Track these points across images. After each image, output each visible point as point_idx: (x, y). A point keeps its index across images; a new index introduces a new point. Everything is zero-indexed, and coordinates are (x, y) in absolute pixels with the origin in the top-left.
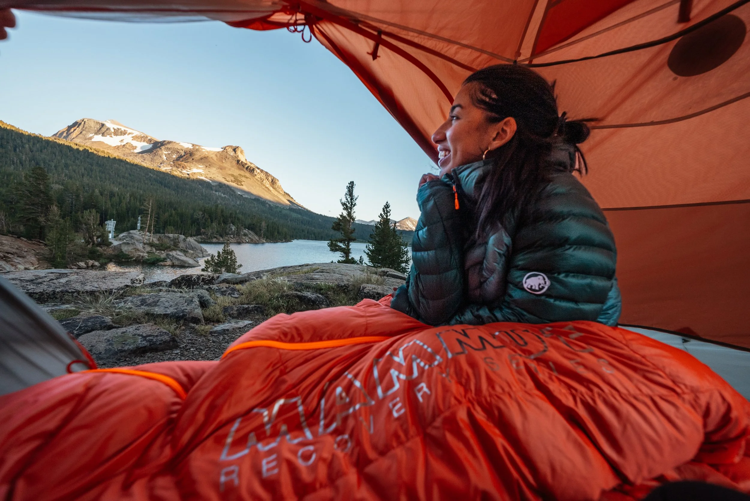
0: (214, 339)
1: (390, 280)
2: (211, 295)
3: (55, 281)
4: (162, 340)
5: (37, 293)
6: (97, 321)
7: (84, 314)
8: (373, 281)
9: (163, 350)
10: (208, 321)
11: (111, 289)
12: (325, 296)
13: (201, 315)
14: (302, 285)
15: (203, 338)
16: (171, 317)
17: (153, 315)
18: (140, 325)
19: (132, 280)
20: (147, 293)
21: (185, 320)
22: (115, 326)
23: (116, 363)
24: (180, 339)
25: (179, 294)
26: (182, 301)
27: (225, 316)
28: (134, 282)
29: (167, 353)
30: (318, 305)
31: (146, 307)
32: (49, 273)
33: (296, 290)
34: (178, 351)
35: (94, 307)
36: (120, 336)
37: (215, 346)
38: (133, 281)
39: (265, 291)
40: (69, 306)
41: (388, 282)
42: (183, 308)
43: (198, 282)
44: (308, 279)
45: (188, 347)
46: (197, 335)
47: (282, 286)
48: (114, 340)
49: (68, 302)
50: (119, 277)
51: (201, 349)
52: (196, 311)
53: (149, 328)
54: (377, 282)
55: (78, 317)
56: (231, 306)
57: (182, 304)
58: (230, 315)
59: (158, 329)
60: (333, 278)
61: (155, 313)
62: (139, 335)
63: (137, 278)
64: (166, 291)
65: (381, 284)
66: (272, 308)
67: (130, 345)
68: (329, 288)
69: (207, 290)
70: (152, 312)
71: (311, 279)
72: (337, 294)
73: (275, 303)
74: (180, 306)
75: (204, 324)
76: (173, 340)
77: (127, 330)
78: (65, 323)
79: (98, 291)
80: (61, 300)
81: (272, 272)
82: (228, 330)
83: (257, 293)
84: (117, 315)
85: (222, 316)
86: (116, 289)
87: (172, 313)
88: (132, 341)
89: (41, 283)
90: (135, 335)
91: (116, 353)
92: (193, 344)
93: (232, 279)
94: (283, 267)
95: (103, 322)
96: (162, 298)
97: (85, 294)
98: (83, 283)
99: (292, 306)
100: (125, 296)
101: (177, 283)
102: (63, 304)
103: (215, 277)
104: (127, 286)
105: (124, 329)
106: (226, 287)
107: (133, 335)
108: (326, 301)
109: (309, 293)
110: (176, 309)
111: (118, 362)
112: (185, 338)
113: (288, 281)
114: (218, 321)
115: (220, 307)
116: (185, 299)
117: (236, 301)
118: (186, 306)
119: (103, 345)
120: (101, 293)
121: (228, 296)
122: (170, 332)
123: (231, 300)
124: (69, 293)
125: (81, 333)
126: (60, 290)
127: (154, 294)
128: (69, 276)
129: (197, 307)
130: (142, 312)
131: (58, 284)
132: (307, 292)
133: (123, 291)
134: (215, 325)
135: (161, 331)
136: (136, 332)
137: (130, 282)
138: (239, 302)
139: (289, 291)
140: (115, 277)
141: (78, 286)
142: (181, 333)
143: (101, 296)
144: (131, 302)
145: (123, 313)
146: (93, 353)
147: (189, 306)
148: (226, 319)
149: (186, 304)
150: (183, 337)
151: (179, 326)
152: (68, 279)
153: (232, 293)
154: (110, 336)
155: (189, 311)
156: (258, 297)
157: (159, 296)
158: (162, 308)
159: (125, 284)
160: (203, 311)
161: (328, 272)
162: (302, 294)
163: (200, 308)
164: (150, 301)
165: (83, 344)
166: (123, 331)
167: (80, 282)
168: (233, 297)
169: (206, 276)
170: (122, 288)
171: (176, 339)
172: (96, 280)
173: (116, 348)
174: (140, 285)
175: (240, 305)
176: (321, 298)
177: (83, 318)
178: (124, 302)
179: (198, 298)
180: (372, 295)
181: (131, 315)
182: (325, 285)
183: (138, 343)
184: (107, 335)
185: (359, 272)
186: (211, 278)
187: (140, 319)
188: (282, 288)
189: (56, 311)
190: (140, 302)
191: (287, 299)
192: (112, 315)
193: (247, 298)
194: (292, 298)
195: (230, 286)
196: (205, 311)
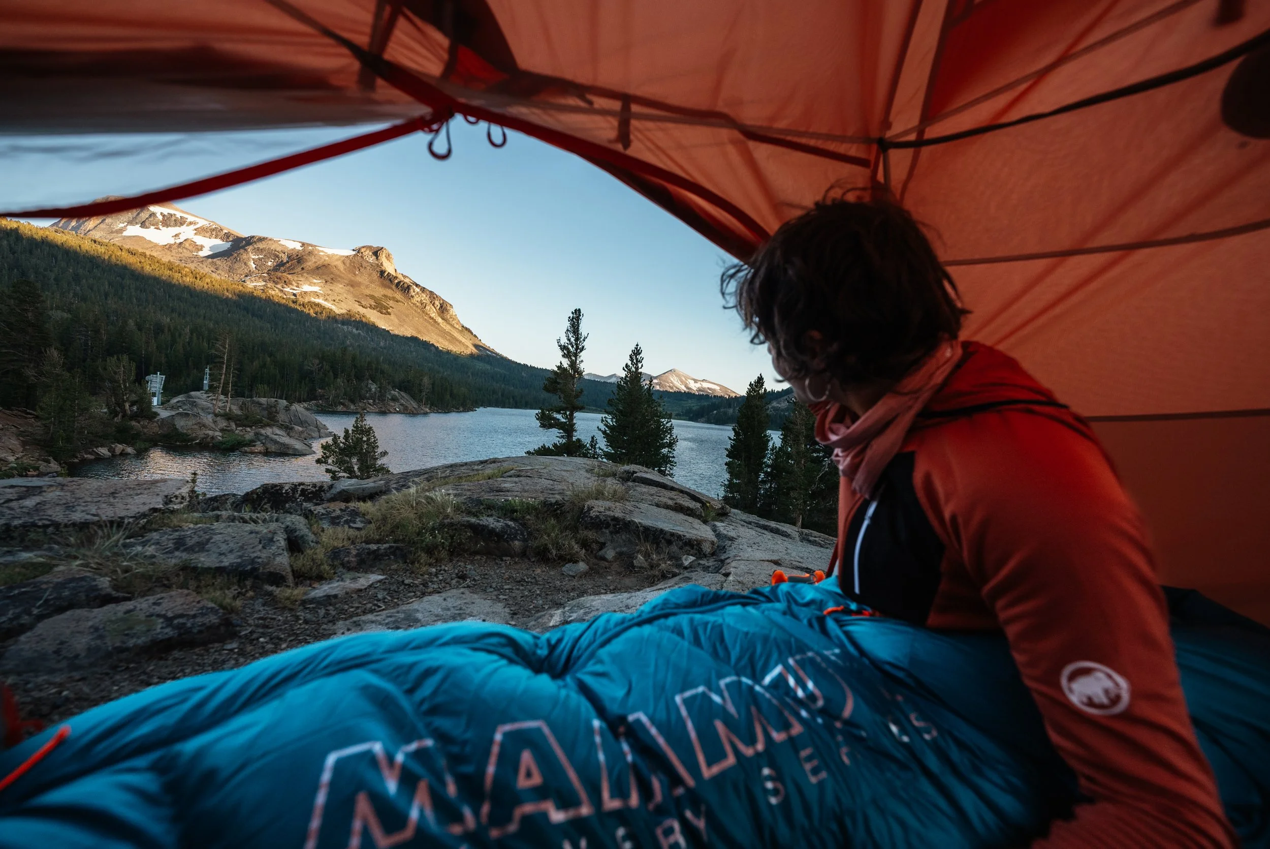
0: (308, 616)
1: (638, 488)
2: (310, 527)
3: (14, 504)
4: (204, 624)
6: (82, 587)
7: (60, 571)
9: (205, 644)
10: (301, 579)
11: (122, 518)
12: (521, 524)
13: (288, 567)
14: (479, 502)
15: (288, 614)
16: (228, 574)
17: (195, 569)
18: (163, 594)
19: (166, 496)
20: (190, 525)
21: (257, 577)
22: (117, 595)
23: (107, 674)
24: (241, 619)
25: (251, 526)
26: (254, 539)
27: (333, 567)
28: (171, 501)
29: (212, 650)
30: (508, 542)
31: (185, 554)
32: (5, 487)
33: (469, 513)
34: (234, 645)
35: (84, 556)
36: (122, 620)
37: (308, 632)
38: (168, 500)
39: (412, 516)
40: (33, 554)
41: (634, 494)
42: (253, 555)
43: (293, 497)
44: (492, 490)
45: (255, 636)
46: (275, 609)
47: (444, 506)
48: (107, 628)
49: (35, 546)
50: (142, 491)
51: (281, 639)
52: (279, 559)
53: (180, 601)
54: (616, 497)
55: (46, 578)
56: (347, 546)
57: (253, 548)
58: (343, 565)
59: (199, 602)
60: (538, 487)
61: (200, 565)
62: (159, 616)
63: (177, 493)
64: (229, 517)
65: (622, 499)
66: (423, 549)
67: (138, 638)
68: (528, 508)
69: (305, 516)
70: (194, 562)
71: (497, 491)
72: (543, 518)
73: (428, 540)
74: (249, 550)
75: (292, 585)
76: (227, 623)
77: (135, 607)
78: (16, 592)
79: (95, 524)
80: (22, 541)
81: (429, 475)
82: (335, 596)
83: (398, 521)
84: (126, 572)
85: (327, 568)
86: (131, 517)
87: (231, 565)
88: (144, 629)
90: (152, 615)
91: (109, 655)
92: (267, 627)
93: (356, 490)
94: (451, 466)
95: (95, 588)
96: (215, 534)
97: (71, 529)
98: (69, 507)
99: (460, 544)
100: (150, 531)
101: (253, 501)
102: (27, 549)
103: (326, 487)
104: (155, 510)
105: (129, 605)
106: (341, 510)
107: (147, 616)
108: (522, 534)
109: (491, 520)
110: (240, 557)
112: (251, 614)
113: (455, 495)
114: (320, 578)
115: (326, 549)
116: (259, 536)
117: (356, 537)
118: (260, 551)
119: (84, 640)
120: (100, 527)
121: (343, 526)
122: (221, 606)
123: (347, 533)
124: (39, 527)
125: (45, 612)
126: (20, 522)
127: (204, 525)
128: (45, 491)
129: (280, 551)
130: (175, 565)
131: (20, 510)
132: (488, 516)
133: (145, 520)
134: (313, 586)
135: (204, 606)
136: (154, 609)
137: (161, 501)
138: (362, 537)
139: (457, 514)
140: (135, 492)
141: (58, 514)
142: (246, 604)
143: (100, 533)
144: (158, 543)
145: (136, 569)
146: (61, 657)
147: (264, 551)
148: (335, 573)
149: (261, 546)
150: (249, 613)
151: (244, 590)
152: (41, 498)
153: (350, 521)
154: (101, 621)
155: (265, 560)
156: (398, 528)
157: (212, 530)
158: (215, 555)
159: (152, 506)
160: (292, 559)
161: (529, 477)
162: (478, 521)
163: (286, 554)
164: (193, 542)
165: (43, 639)
166: (128, 608)
167: (65, 504)
168: (353, 528)
169: (309, 485)
170: (144, 515)
171: (234, 618)
172: (95, 500)
173: (109, 644)
174: (182, 506)
175: (364, 544)
176: (514, 528)
177: (56, 580)
178: (144, 544)
179: (284, 533)
180: (605, 520)
181: (154, 571)
182: (522, 503)
183: (155, 632)
184: (95, 617)
185: (583, 472)
186: (317, 489)
187: (168, 579)
188: (444, 509)
189: (6, 565)
190: (174, 543)
191: (451, 533)
192: (115, 572)
193: (378, 529)
194: (461, 529)
195: (348, 507)
196: (297, 558)
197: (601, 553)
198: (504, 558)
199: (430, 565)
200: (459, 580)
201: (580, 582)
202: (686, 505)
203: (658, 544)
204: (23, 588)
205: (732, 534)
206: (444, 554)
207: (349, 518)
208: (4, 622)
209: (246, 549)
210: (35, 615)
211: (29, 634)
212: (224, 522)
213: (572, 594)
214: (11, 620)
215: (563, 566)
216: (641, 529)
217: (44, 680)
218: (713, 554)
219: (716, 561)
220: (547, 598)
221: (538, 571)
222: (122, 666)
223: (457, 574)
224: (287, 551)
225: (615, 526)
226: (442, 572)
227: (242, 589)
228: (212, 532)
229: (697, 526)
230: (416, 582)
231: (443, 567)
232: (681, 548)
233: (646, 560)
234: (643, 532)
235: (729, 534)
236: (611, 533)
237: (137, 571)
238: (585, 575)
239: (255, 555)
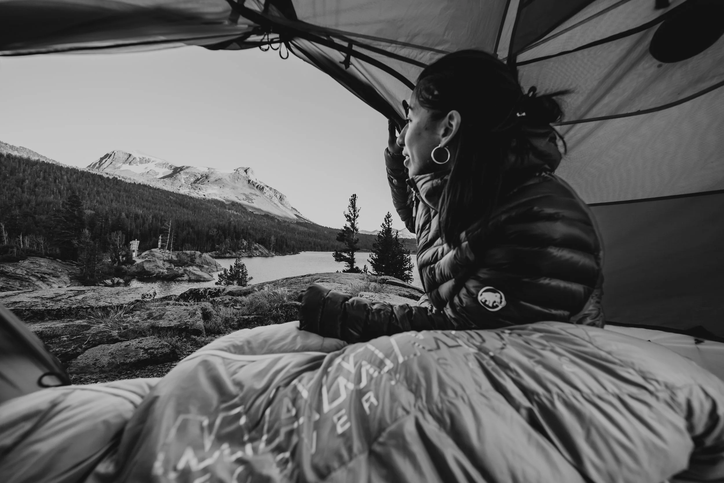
1: (388, 287)
2: (214, 307)
3: (73, 298)
4: (163, 353)
5: (54, 310)
6: (105, 335)
7: (95, 329)
9: (163, 362)
10: (209, 333)
11: (122, 305)
13: (203, 327)
16: (174, 330)
17: (157, 328)
18: (143, 338)
19: (143, 295)
20: (154, 308)
21: (188, 332)
22: (121, 339)
23: (117, 376)
24: (181, 351)
25: (184, 307)
26: (186, 313)
27: (226, 327)
28: (145, 297)
29: (167, 366)
31: (152, 320)
32: (68, 291)
33: (296, 300)
35: (105, 322)
36: (124, 350)
38: (144, 296)
39: (266, 302)
40: (81, 321)
42: (186, 321)
43: (205, 295)
46: (196, 347)
47: (282, 296)
48: (117, 353)
49: (82, 317)
50: (131, 292)
52: (198, 323)
53: (151, 341)
54: (376, 290)
55: (88, 331)
56: (232, 317)
57: (186, 317)
58: (231, 326)
59: (160, 342)
61: (160, 326)
62: (141, 348)
63: (148, 293)
64: (173, 304)
65: (379, 291)
66: (272, 318)
67: (132, 358)
69: (211, 302)
70: (157, 325)
73: (274, 313)
74: (183, 318)
75: (205, 336)
76: (173, 352)
77: (130, 344)
78: (75, 337)
79: (110, 307)
80: (76, 315)
81: (275, 284)
83: (258, 304)
84: (124, 329)
85: (223, 328)
87: (175, 325)
88: (134, 354)
89: (60, 300)
90: (138, 348)
91: (118, 366)
93: (237, 291)
94: (286, 279)
95: (110, 336)
96: (167, 311)
97: (98, 310)
98: (98, 300)
99: (291, 316)
100: (136, 311)
101: (185, 297)
102: (78, 319)
103: (221, 290)
104: (137, 301)
105: (127, 343)
106: (229, 299)
107: (135, 348)
110: (180, 322)
111: (119, 375)
112: (185, 350)
113: (288, 291)
114: (219, 333)
115: (222, 318)
116: (188, 312)
117: (237, 313)
118: (189, 319)
119: (106, 359)
120: (112, 308)
121: (230, 308)
122: (171, 345)
123: (233, 311)
124: (84, 309)
125: (88, 347)
126: (76, 306)
127: (162, 307)
128: (86, 293)
129: (199, 319)
130: (148, 326)
131: (75, 301)
133: (133, 306)
134: (216, 337)
135: (162, 344)
136: (139, 345)
137: (140, 296)
138: (240, 313)
139: (289, 301)
140: (128, 293)
141: (93, 302)
142: (183, 345)
143: (112, 311)
144: (139, 316)
145: (130, 327)
146: (96, 367)
147: (191, 319)
148: (226, 331)
149: (189, 316)
150: (184, 349)
151: (181, 338)
152: (85, 295)
153: (234, 305)
154: (114, 350)
155: (192, 323)
156: (259, 308)
157: (166, 309)
158: (167, 321)
159: (136, 299)
160: (205, 323)
161: (328, 282)
163: (202, 320)
164: (157, 315)
165: (88, 358)
166: (127, 344)
167: (95, 298)
168: (235, 309)
169: (213, 289)
170: (132, 303)
171: (177, 350)
172: (109, 296)
173: (118, 361)
174: (150, 299)
175: (241, 316)
177: (92, 332)
178: (133, 316)
179: (201, 310)
181: (137, 328)
183: (139, 356)
184: (112, 348)
185: (358, 280)
186: (217, 291)
188: (282, 298)
189: (69, 326)
190: (147, 316)
191: (286, 309)
192: (119, 329)
193: (248, 309)
194: (292, 308)
195: (233, 298)
196: (207, 323)
202: (416, 295)
204: (78, 335)
206: (282, 321)
208: (70, 351)
209: (182, 318)
210: (84, 348)
211: (82, 355)
212: (171, 306)
214: (73, 350)
217: (89, 377)
222: (123, 372)
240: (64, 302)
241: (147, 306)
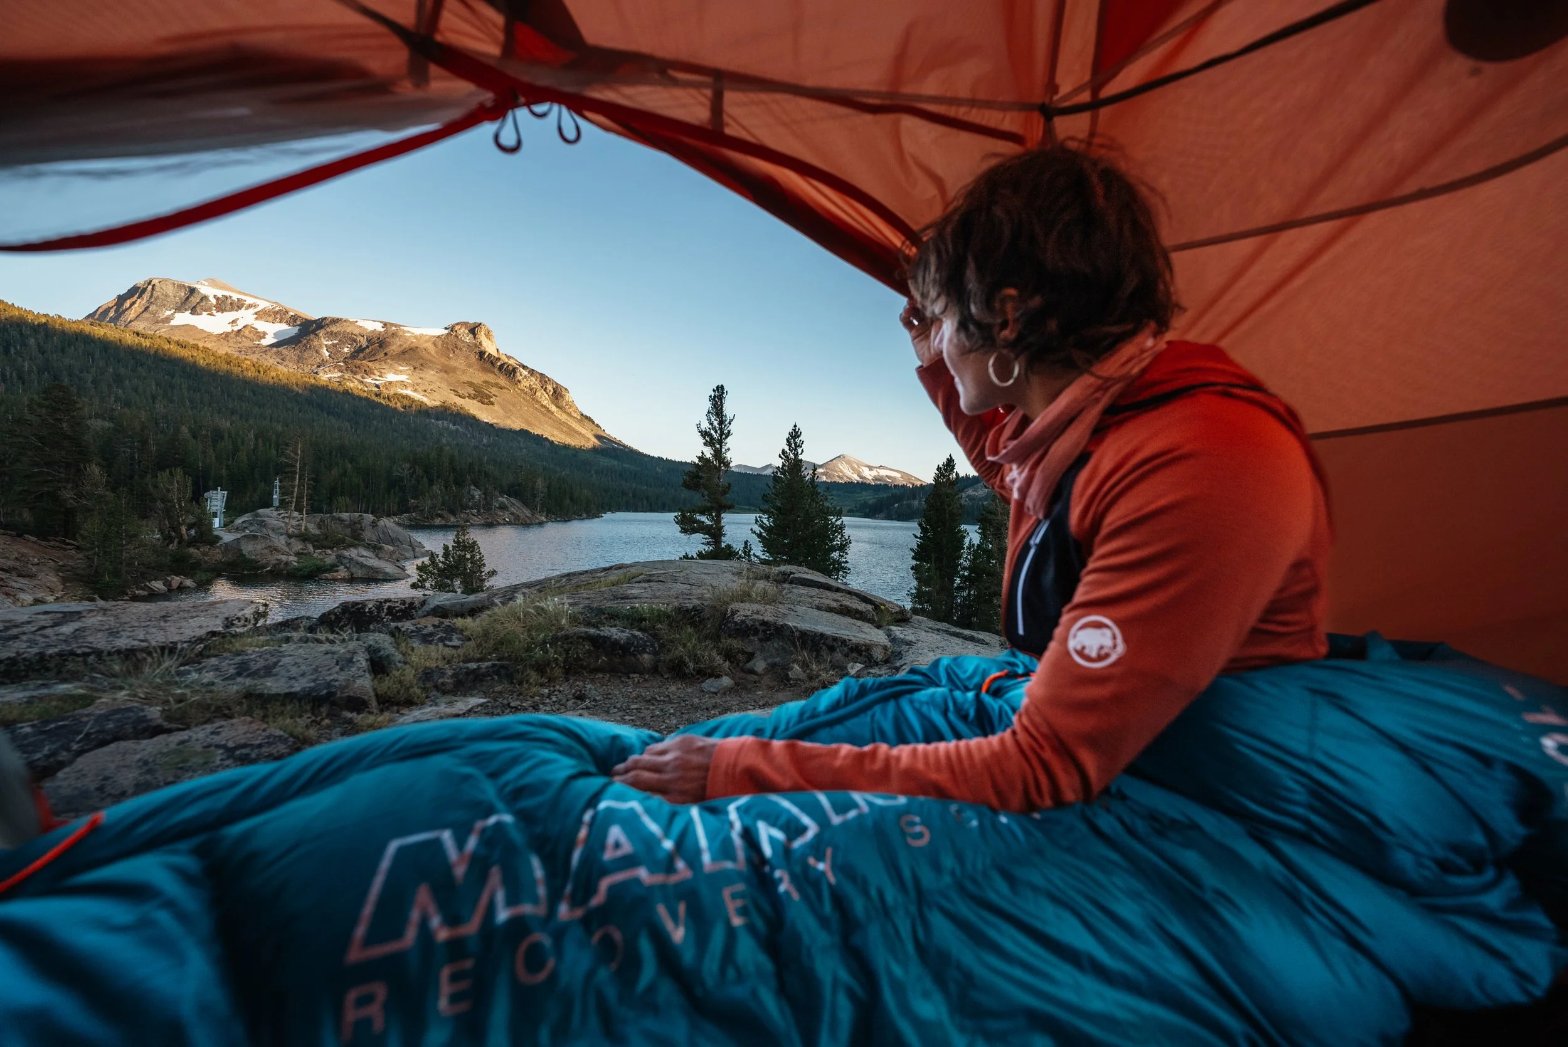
1: (794, 590)
2: (397, 645)
3: (48, 632)
4: (271, 755)
6: (129, 718)
7: (105, 701)
8: (754, 596)
10: (387, 704)
11: (175, 643)
12: (651, 635)
13: (371, 690)
14: (600, 611)
16: (300, 700)
17: (260, 696)
18: (223, 723)
19: (227, 619)
20: (254, 650)
21: (333, 703)
22: (168, 727)
25: (326, 647)
26: (330, 661)
27: (424, 689)
28: (233, 624)
30: (635, 656)
31: (248, 679)
32: (39, 614)
33: (589, 624)
35: (131, 685)
36: (174, 752)
38: (229, 623)
39: (519, 630)
40: (71, 686)
41: (789, 595)
42: (329, 678)
43: (379, 617)
44: (615, 598)
47: (557, 616)
48: (158, 762)
49: (74, 677)
50: (199, 613)
52: (359, 682)
53: (242, 729)
54: (766, 599)
55: (86, 711)
56: (441, 666)
57: (329, 670)
58: (436, 687)
59: (264, 730)
60: (672, 592)
61: (266, 691)
62: (218, 746)
63: (240, 614)
64: (301, 640)
65: (773, 601)
66: (532, 667)
67: (194, 771)
68: (659, 616)
69: (392, 634)
70: (260, 689)
71: (622, 598)
72: (677, 626)
73: (538, 656)
74: (324, 673)
75: (375, 711)
77: (190, 737)
78: (53, 726)
79: (143, 650)
80: (59, 672)
81: (542, 587)
83: (502, 635)
84: (180, 701)
85: (418, 691)
87: (303, 689)
88: (201, 761)
89: (16, 637)
90: (209, 746)
93: (454, 605)
94: (568, 575)
95: (143, 720)
96: (284, 656)
97: (115, 657)
98: (113, 633)
99: (578, 659)
100: (208, 657)
101: (330, 621)
102: (65, 681)
103: (417, 604)
104: (213, 634)
105: (183, 735)
106: (434, 626)
107: (204, 747)
108: (652, 646)
109: (614, 630)
110: (314, 681)
113: (571, 604)
114: (410, 703)
115: (416, 670)
116: (335, 656)
117: (453, 656)
118: (337, 673)
119: (131, 775)
120: (150, 654)
121: (437, 644)
122: (291, 735)
123: (442, 653)
124: (78, 655)
125: (86, 747)
126: (56, 650)
127: (272, 648)
128: (84, 617)
129: (361, 673)
130: (237, 692)
131: (55, 638)
132: (611, 627)
133: (202, 645)
134: (401, 712)
135: (271, 735)
136: (212, 739)
137: (221, 623)
138: (459, 656)
139: (573, 626)
140: (190, 615)
141: (101, 640)
142: (322, 734)
143: (149, 660)
144: (217, 669)
145: (192, 697)
146: (105, 794)
147: (343, 673)
148: (427, 697)
149: (338, 667)
151: (319, 719)
152: (80, 624)
153: (446, 638)
154: (150, 753)
155: (343, 683)
156: (503, 644)
157: (281, 652)
158: (283, 680)
159: (209, 630)
160: (376, 682)
161: (661, 581)
162: (598, 632)
163: (368, 676)
164: (259, 665)
165: (84, 775)
166: (181, 738)
167: (107, 630)
168: (449, 646)
169: (397, 602)
170: (200, 640)
172: (143, 624)
173: (161, 779)
174: (246, 629)
175: (461, 664)
176: (641, 639)
177: (98, 712)
178: (199, 671)
179: (366, 653)
180: (752, 626)
181: (212, 699)
182: (652, 610)
183: (214, 764)
184: (144, 750)
185: (729, 576)
186: (407, 606)
187: (229, 709)
188: (557, 620)
189: (41, 699)
190: (236, 669)
191: (565, 646)
192: (167, 702)
193: (479, 646)
194: (578, 643)
195: (443, 623)
196: (381, 681)
197: (749, 665)
198: (631, 675)
199: (542, 685)
200: (576, 701)
201: (724, 699)
202: (854, 607)
203: (818, 652)
204: (62, 721)
205: (911, 638)
206: (558, 672)
207: (444, 635)
208: (38, 760)
209: (320, 672)
210: (74, 750)
211: (67, 770)
212: (296, 643)
213: (713, 712)
214: (47, 757)
215: (703, 682)
216: (797, 634)
218: (886, 661)
219: (888, 669)
220: (682, 717)
221: (673, 688)
223: (574, 694)
224: (369, 673)
225: (764, 631)
226: (556, 693)
227: (316, 717)
228: (280, 654)
229: (867, 630)
230: (524, 704)
231: (557, 687)
232: (846, 655)
233: (804, 672)
234: (799, 639)
235: (907, 638)
236: (761, 640)
237: (193, 699)
238: (729, 691)
239: (332, 678)
240: (27, 641)
241: (237, 645)
